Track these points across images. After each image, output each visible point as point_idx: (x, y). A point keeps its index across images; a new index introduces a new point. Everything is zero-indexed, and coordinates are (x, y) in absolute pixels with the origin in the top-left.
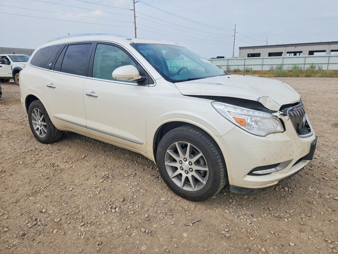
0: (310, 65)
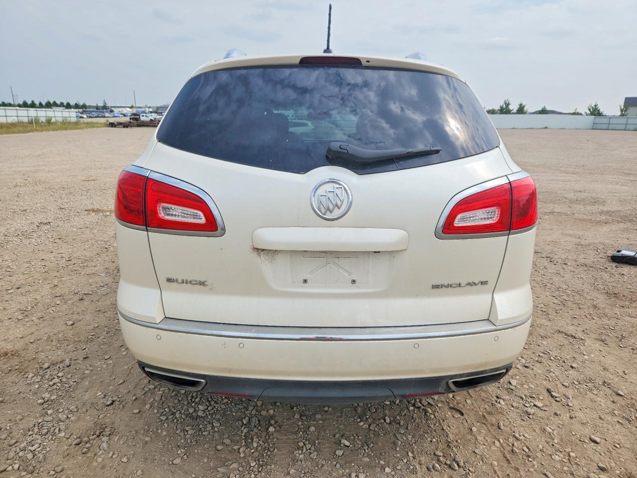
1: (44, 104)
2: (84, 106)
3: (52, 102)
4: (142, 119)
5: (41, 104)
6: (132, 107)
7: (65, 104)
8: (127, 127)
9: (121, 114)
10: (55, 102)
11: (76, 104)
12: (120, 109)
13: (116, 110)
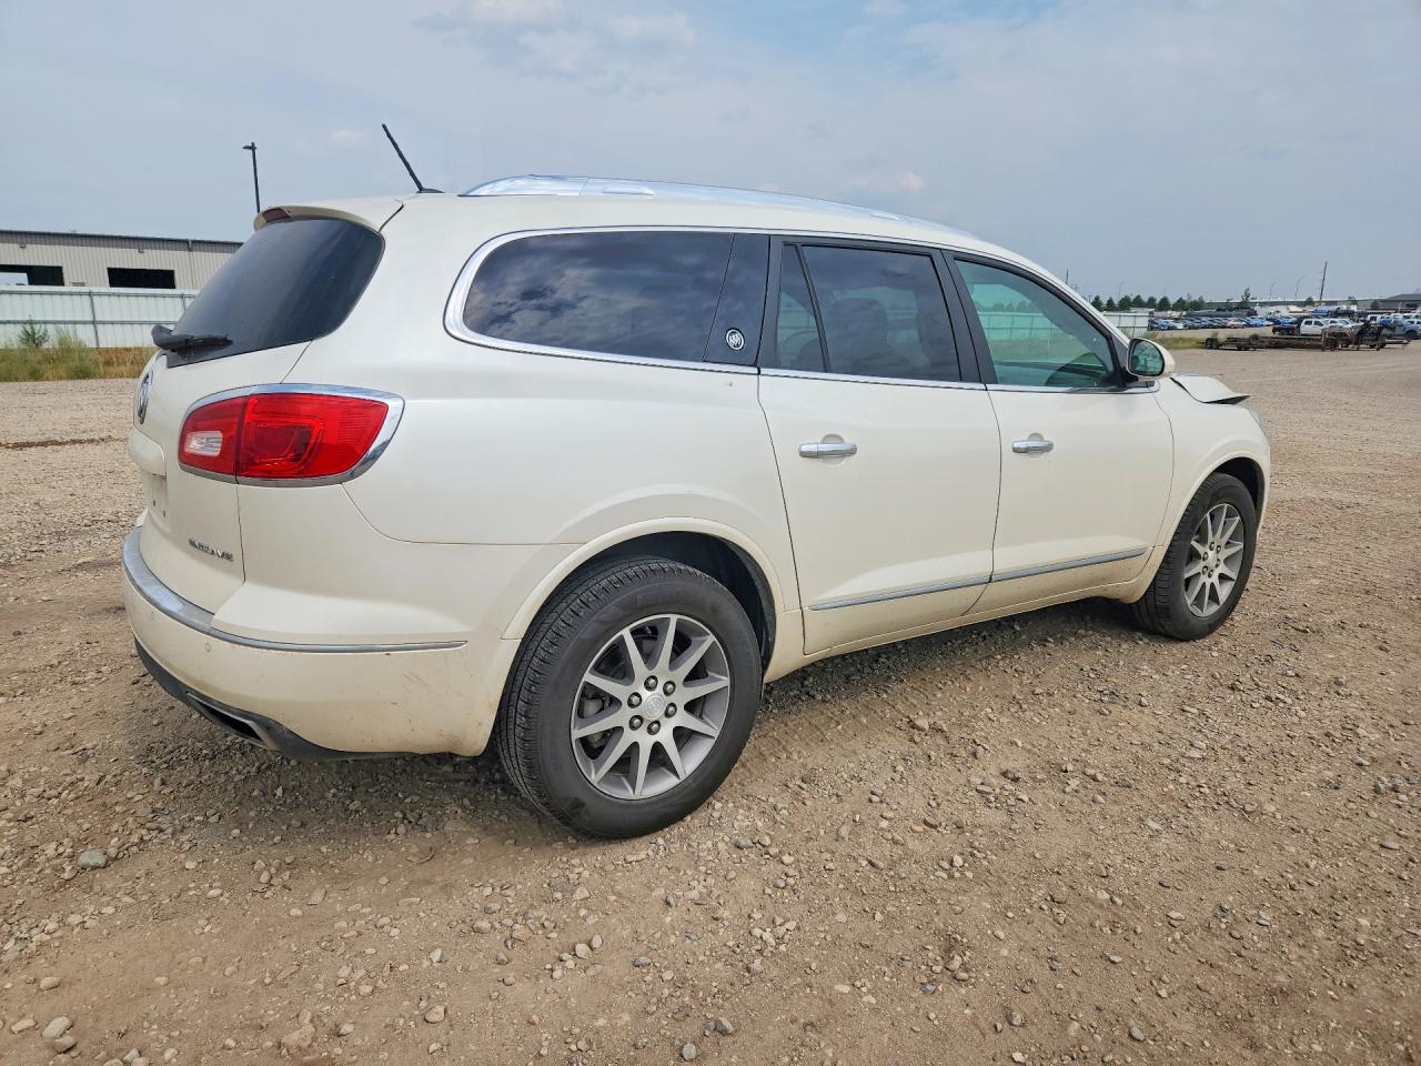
0: (19, 328)
1: (1116, 302)
2: (1197, 305)
3: (1132, 298)
4: (1305, 329)
5: (1110, 302)
6: (1310, 302)
7: (1158, 302)
8: (1246, 349)
9: (1268, 320)
10: (1138, 297)
11: (1180, 301)
12: (1272, 309)
13: (1262, 312)
